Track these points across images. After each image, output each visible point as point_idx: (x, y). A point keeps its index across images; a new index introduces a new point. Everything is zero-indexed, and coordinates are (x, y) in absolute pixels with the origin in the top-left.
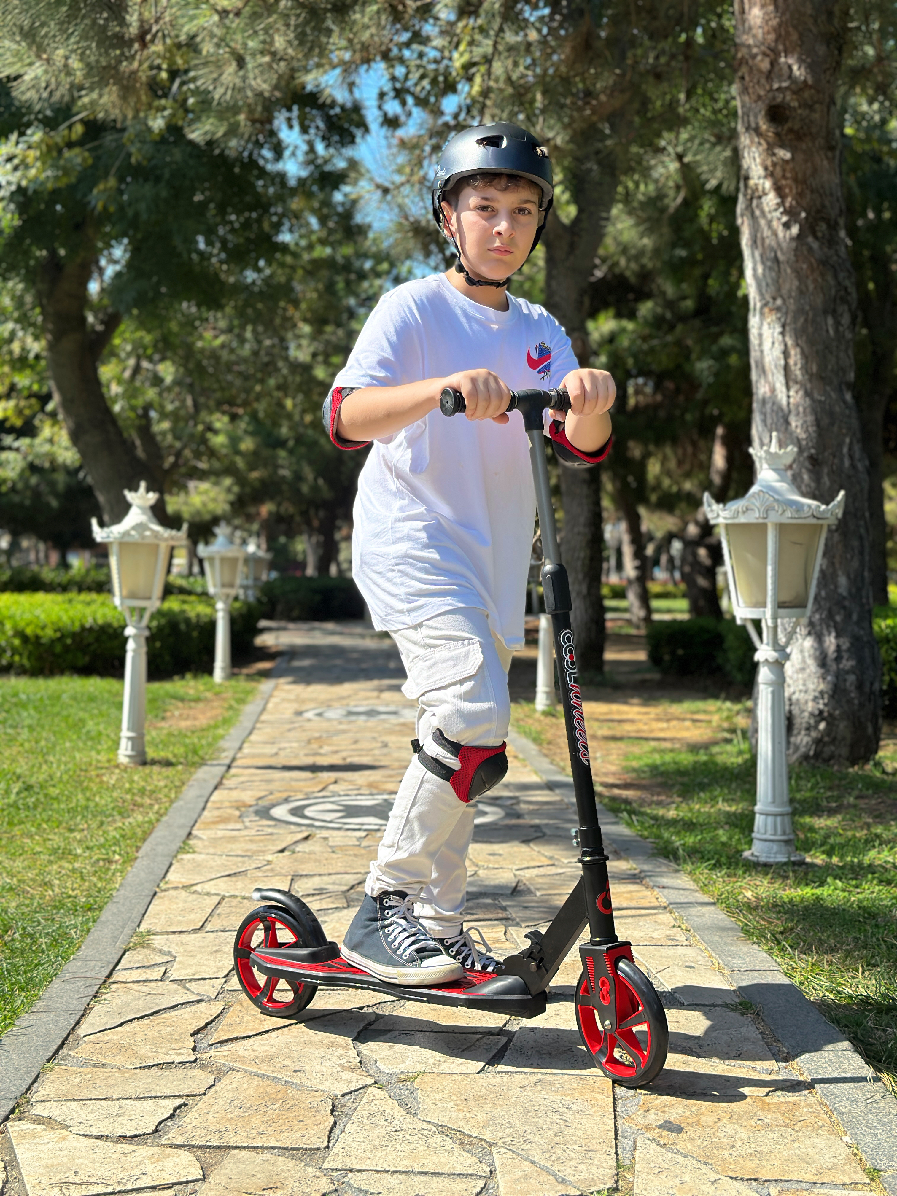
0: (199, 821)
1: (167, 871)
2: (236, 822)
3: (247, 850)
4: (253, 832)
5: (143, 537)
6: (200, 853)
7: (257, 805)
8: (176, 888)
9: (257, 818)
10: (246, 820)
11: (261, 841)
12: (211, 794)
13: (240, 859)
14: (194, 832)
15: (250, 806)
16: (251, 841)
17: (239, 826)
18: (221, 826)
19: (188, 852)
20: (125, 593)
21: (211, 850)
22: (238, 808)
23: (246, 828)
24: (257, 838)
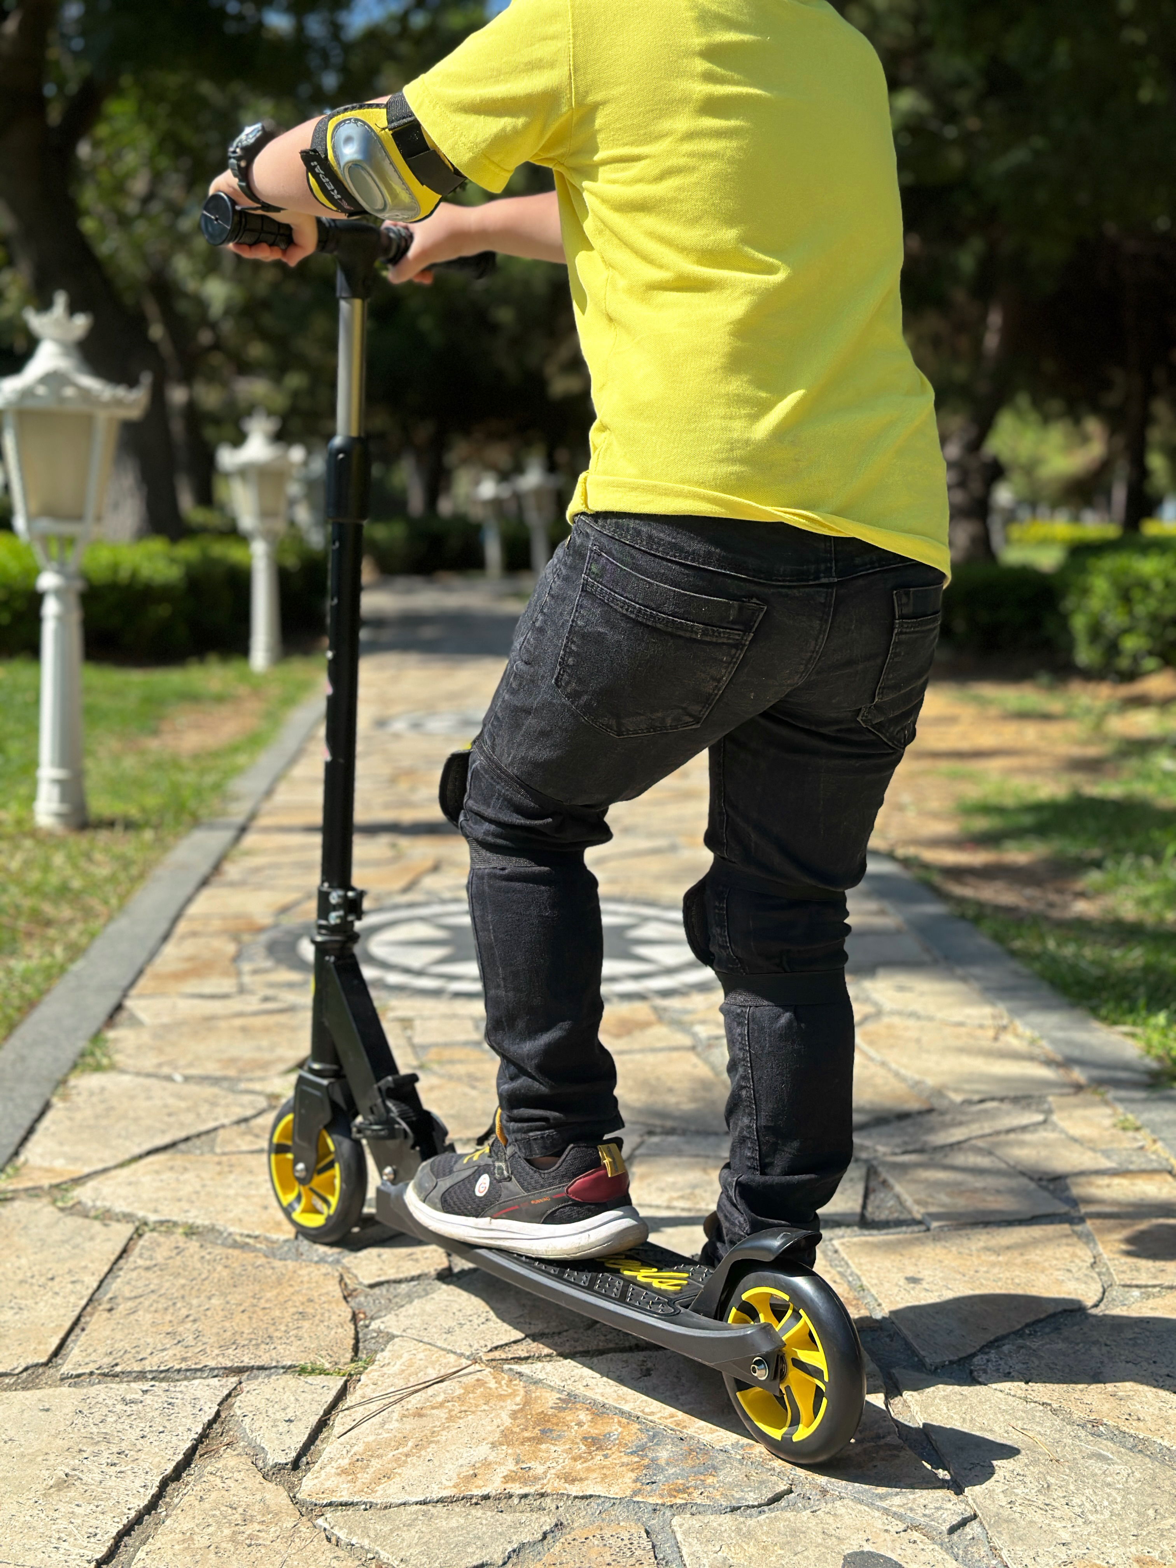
0: (149, 971)
1: (31, 1131)
2: (225, 974)
3: (233, 1061)
4: (252, 1003)
5: (62, 400)
6: (123, 1071)
7: (275, 926)
8: (34, 1192)
9: (268, 964)
10: (246, 967)
11: (267, 1030)
12: (189, 900)
13: (208, 1091)
14: (129, 1003)
15: (261, 930)
16: (244, 1030)
17: (227, 985)
18: (192, 986)
19: (98, 1068)
20: (34, 507)
21: (149, 1062)
22: (235, 937)
23: (242, 990)
24: (259, 1021)
